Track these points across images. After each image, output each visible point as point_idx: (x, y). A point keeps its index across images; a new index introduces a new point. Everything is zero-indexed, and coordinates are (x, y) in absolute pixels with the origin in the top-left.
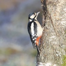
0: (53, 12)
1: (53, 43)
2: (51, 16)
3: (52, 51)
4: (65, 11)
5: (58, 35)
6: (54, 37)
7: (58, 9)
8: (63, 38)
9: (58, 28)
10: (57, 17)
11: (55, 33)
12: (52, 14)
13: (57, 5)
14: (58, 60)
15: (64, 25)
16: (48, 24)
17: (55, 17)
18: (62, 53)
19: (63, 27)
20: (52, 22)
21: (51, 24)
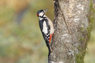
0: (65, 9)
1: (66, 41)
2: (64, 13)
3: (65, 49)
4: (78, 8)
5: (70, 32)
6: (66, 35)
7: (71, 6)
8: (76, 36)
9: (71, 26)
10: (70, 14)
11: (67, 31)
12: (64, 11)
13: (70, 2)
14: (70, 59)
15: (77, 22)
16: (60, 21)
17: (67, 14)
18: (74, 51)
19: (76, 24)
20: (65, 20)
21: (64, 22)
